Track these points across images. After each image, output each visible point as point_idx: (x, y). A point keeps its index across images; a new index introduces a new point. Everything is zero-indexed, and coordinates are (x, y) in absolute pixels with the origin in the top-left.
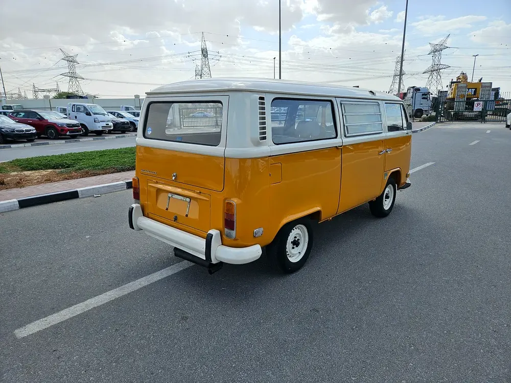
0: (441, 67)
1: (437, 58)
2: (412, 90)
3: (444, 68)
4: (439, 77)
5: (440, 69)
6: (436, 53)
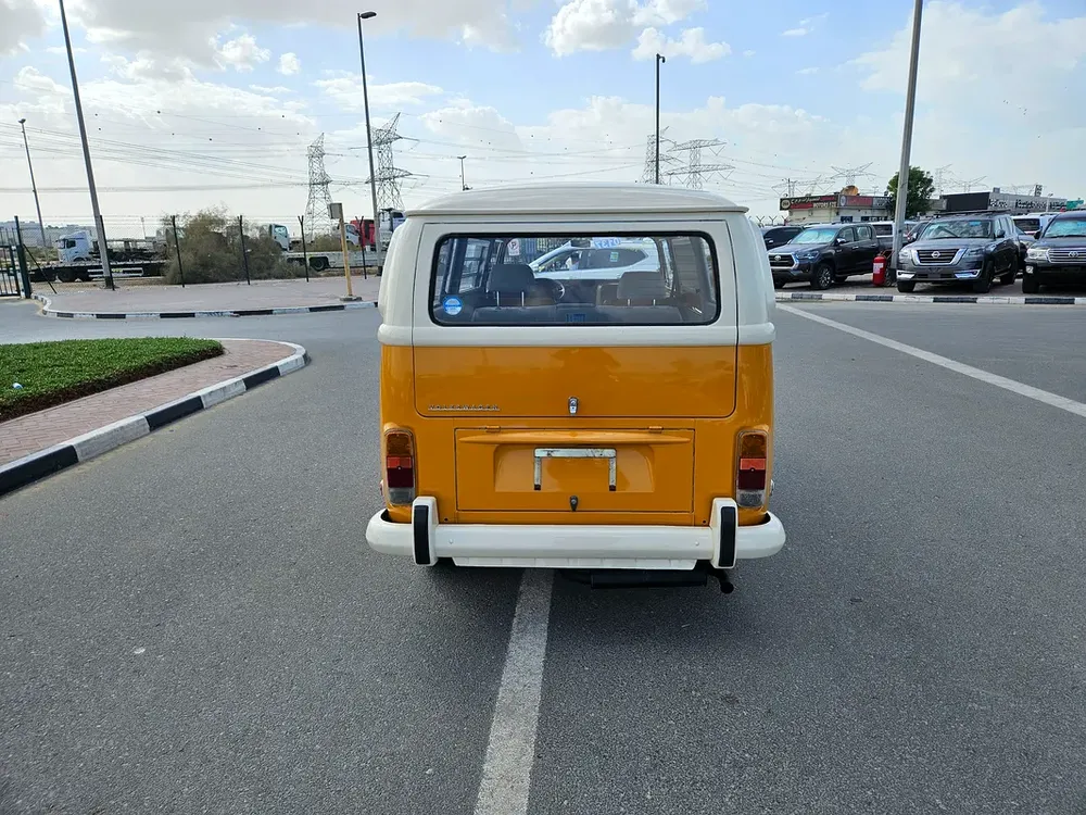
0: (396, 173)
1: (385, 155)
2: (387, 216)
3: (402, 176)
4: (395, 193)
5: (394, 177)
6: (382, 146)
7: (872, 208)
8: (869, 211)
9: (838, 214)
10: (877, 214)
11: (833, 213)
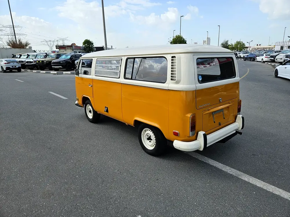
7: (80, 49)
8: (80, 50)
9: (73, 51)
10: (82, 51)
11: (72, 50)
